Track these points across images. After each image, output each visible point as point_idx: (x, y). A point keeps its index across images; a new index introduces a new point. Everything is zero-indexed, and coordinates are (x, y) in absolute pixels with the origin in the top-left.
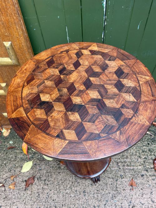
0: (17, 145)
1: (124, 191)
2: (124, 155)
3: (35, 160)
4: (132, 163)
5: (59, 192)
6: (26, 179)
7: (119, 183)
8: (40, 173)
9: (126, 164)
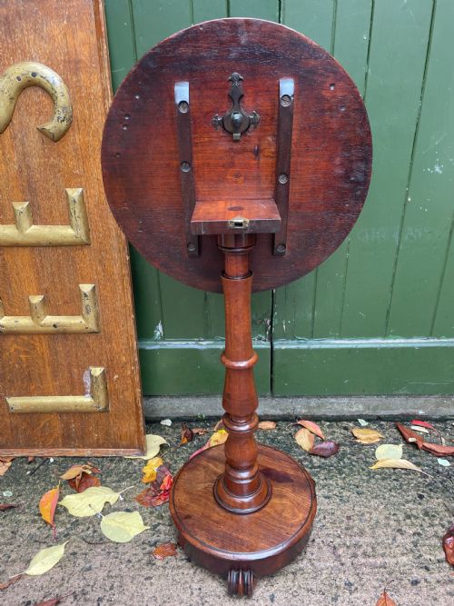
0: (23, 502)
2: (353, 527)
3: (74, 541)
4: (379, 548)
6: (38, 596)
7: (342, 604)
8: (84, 578)
9: (362, 550)
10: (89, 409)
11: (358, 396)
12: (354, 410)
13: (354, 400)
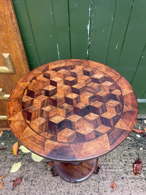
0: (8, 147)
1: (105, 192)
2: (107, 159)
3: (24, 161)
5: (45, 192)
6: (14, 179)
7: (101, 184)
8: (27, 174)
9: (108, 167)
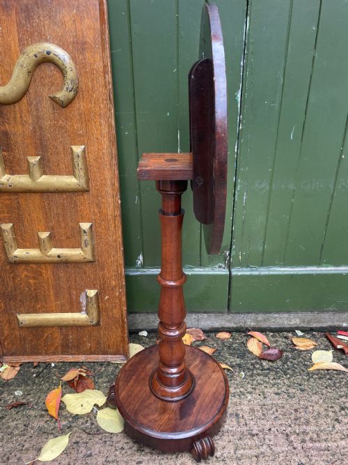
0: (31, 400)
3: (76, 432)
4: (322, 434)
8: (87, 463)
9: (309, 436)
10: (84, 323)
11: (296, 312)
12: (292, 323)
13: (292, 315)
